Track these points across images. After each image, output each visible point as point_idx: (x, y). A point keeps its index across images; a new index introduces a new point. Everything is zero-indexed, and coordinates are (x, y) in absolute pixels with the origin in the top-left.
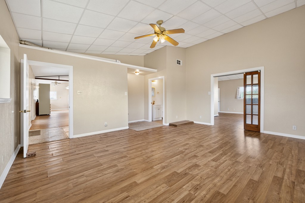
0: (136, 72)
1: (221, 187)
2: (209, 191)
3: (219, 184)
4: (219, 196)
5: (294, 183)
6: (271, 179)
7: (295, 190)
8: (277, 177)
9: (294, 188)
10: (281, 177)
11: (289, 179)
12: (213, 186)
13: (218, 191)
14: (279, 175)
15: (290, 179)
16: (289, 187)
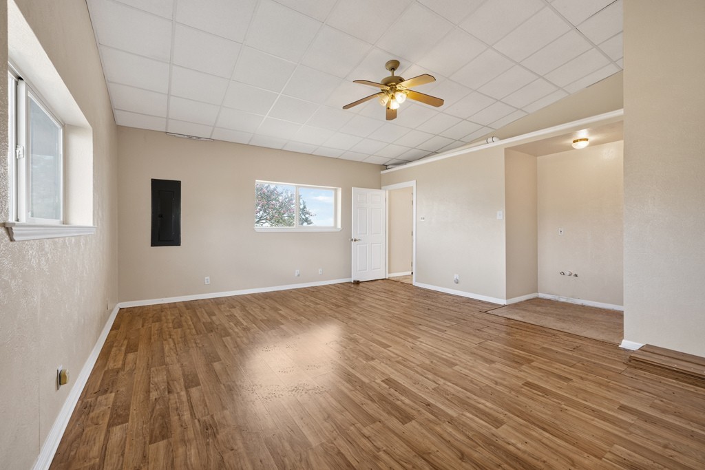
0: (574, 142)
1: (170, 451)
2: (182, 426)
3: (181, 450)
4: (158, 432)
5: (169, 392)
6: (201, 376)
7: (166, 380)
8: (196, 386)
9: (168, 383)
10: (189, 390)
11: (178, 393)
12: (186, 438)
13: (168, 438)
14: (195, 392)
15: (176, 395)
16: (173, 380)
